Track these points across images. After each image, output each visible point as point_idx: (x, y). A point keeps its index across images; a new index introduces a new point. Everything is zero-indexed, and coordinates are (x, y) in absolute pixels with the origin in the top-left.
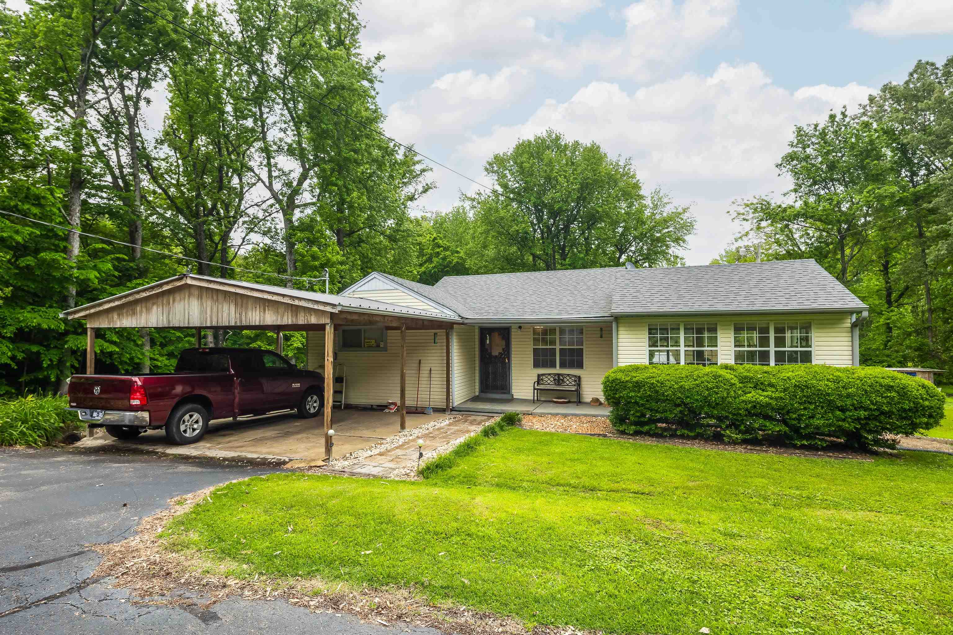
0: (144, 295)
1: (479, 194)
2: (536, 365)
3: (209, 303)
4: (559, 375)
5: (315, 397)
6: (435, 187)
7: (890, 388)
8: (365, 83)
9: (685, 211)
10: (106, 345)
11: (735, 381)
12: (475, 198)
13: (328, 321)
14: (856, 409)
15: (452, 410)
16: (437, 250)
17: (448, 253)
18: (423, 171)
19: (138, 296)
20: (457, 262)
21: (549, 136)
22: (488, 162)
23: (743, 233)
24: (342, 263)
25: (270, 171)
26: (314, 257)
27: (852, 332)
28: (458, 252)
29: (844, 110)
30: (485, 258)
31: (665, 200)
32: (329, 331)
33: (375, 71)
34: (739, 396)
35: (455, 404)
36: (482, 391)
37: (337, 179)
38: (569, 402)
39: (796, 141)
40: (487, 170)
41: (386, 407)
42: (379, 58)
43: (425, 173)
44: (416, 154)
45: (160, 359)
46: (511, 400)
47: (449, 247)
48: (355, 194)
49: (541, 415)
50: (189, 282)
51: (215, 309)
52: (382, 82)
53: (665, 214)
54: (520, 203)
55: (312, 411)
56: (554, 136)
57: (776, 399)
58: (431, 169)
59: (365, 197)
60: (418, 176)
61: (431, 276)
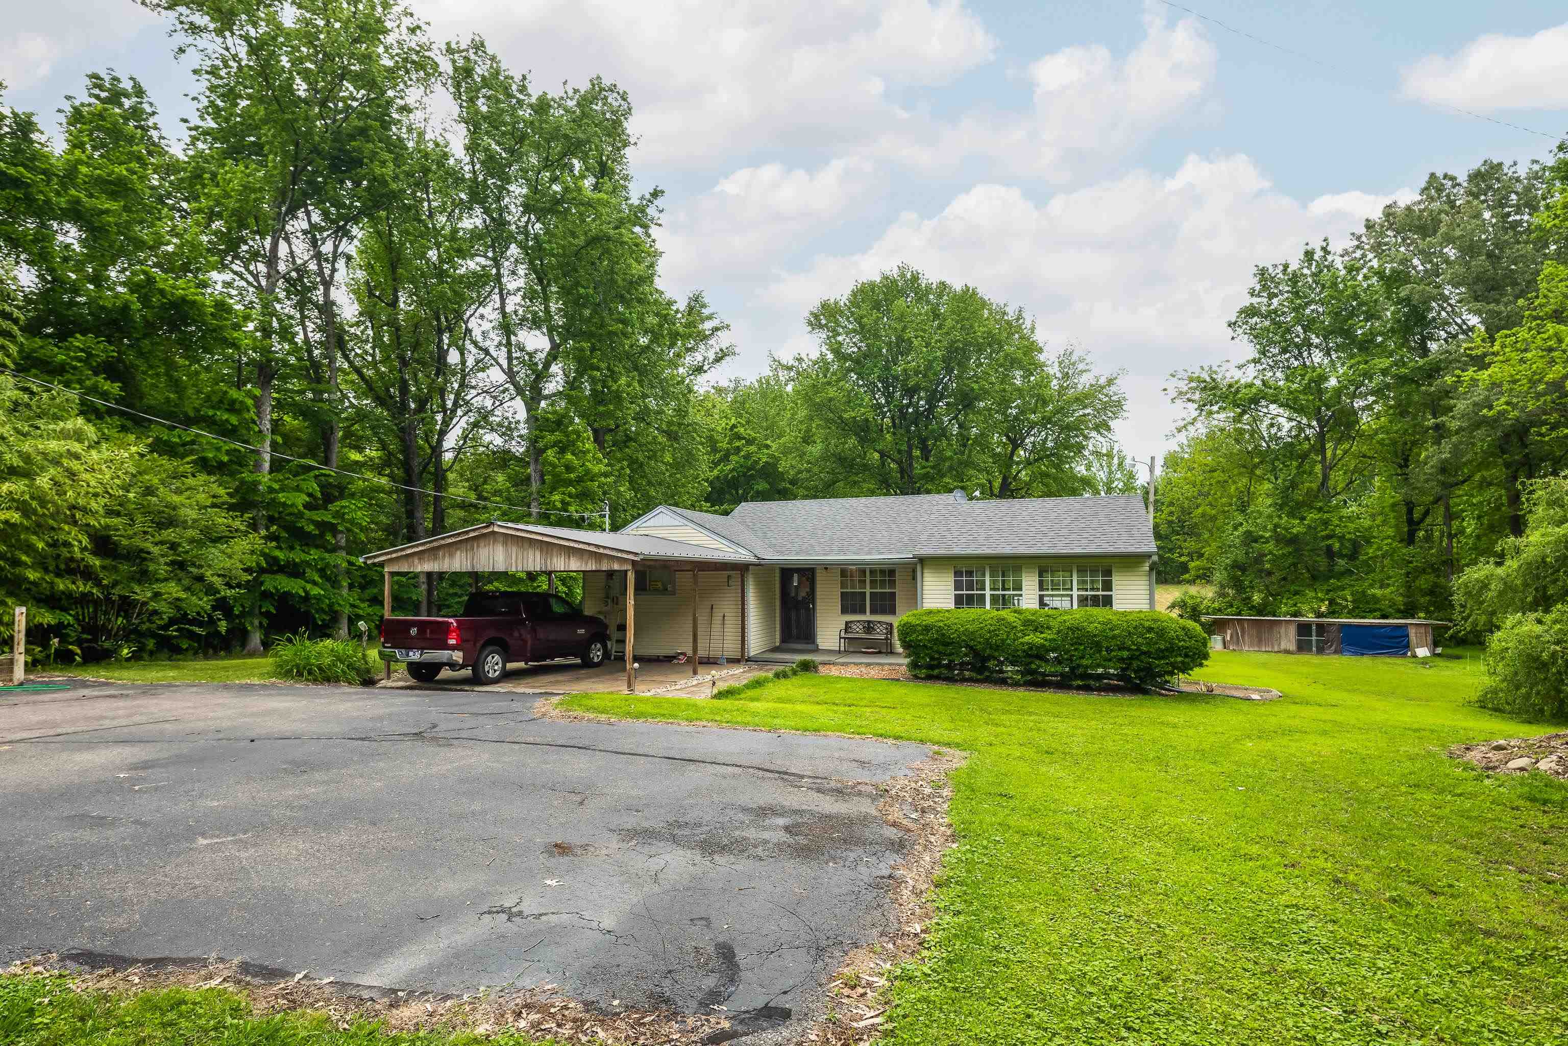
0: (450, 541)
1: (800, 360)
2: (844, 611)
3: (514, 549)
4: (869, 622)
5: (599, 646)
6: (734, 354)
7: (1150, 630)
8: (637, 229)
9: (1110, 382)
10: (309, 586)
11: (1018, 624)
12: (793, 366)
13: (630, 567)
14: (1119, 649)
15: (747, 661)
16: (737, 444)
17: (753, 448)
18: (717, 329)
19: (443, 542)
20: (766, 462)
21: (903, 275)
22: (812, 313)
23: (1189, 420)
24: (606, 475)
25: (509, 352)
26: (569, 468)
27: (1150, 575)
28: (768, 447)
29: (1324, 244)
30: (806, 458)
31: (1081, 367)
32: (631, 576)
33: (651, 211)
34: (1018, 638)
35: (752, 654)
36: (783, 641)
37: (599, 360)
38: (880, 652)
39: (1258, 287)
40: (810, 323)
41: (674, 657)
42: (656, 194)
43: (719, 333)
44: (704, 306)
45: (362, 605)
46: (817, 650)
47: (755, 439)
48: (623, 381)
49: (843, 664)
50: (496, 529)
51: (520, 557)
52: (660, 225)
53: (1080, 387)
54: (860, 376)
55: (596, 660)
56: (909, 276)
57: (1050, 640)
58: (728, 326)
59: (636, 384)
60: (706, 338)
61: (728, 482)
